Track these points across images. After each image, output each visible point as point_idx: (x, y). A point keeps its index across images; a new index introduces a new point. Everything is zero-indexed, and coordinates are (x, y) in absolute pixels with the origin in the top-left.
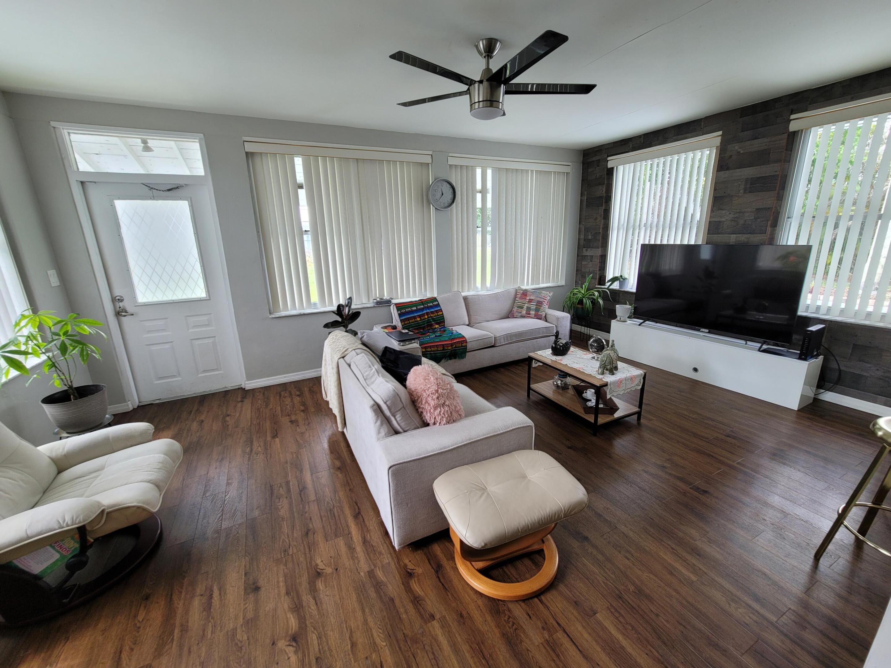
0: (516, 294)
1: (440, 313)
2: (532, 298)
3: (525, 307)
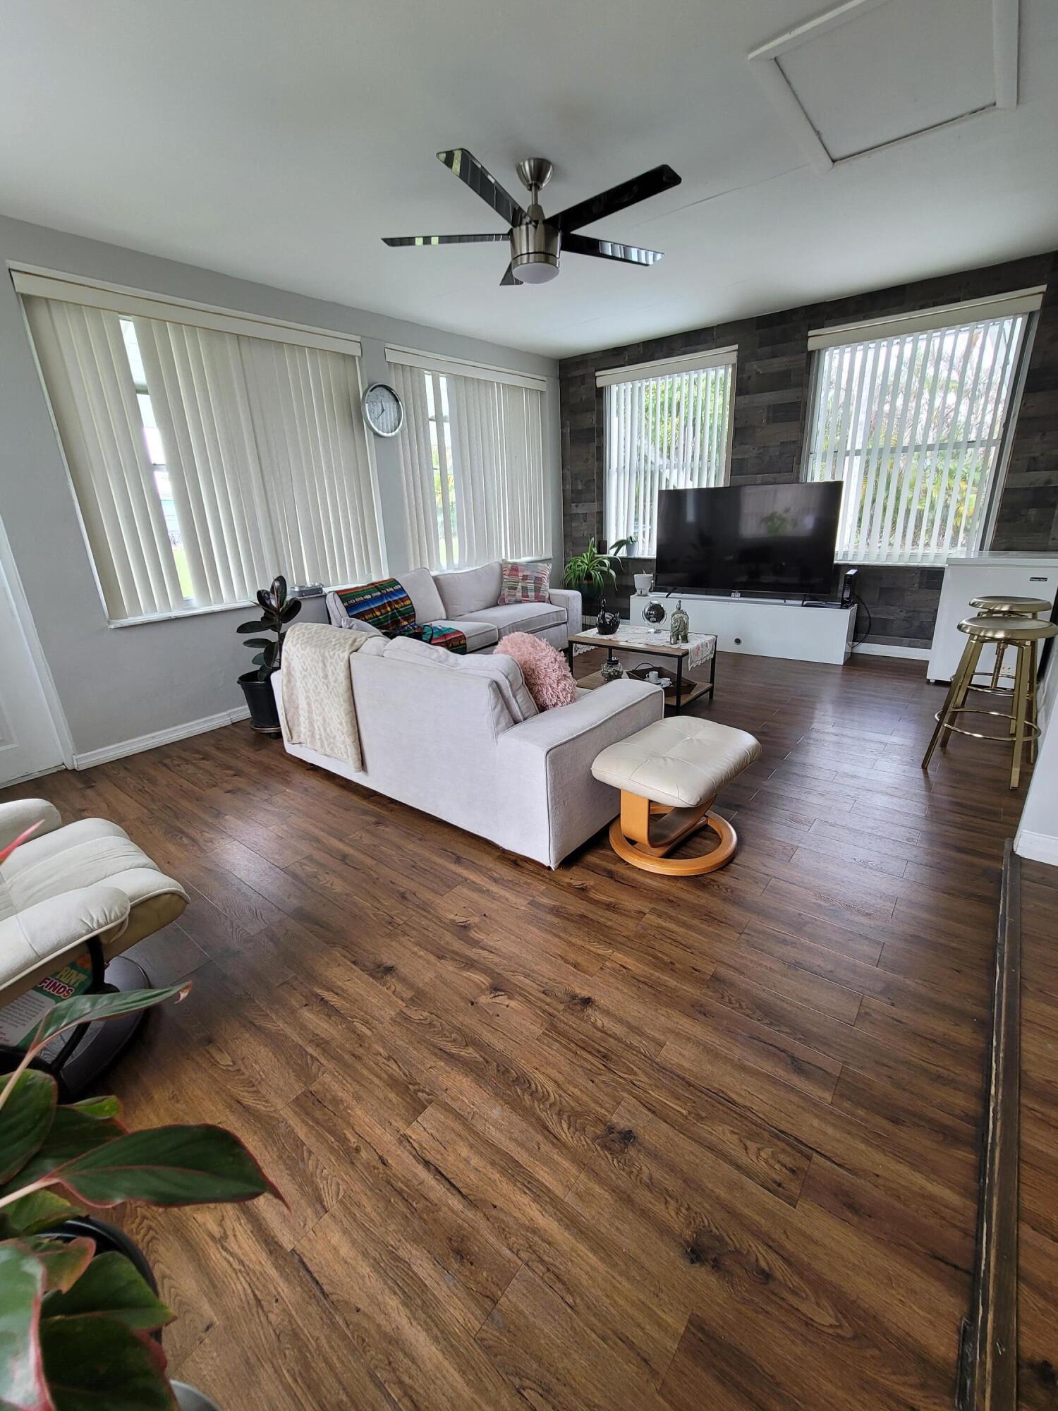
0: (502, 571)
1: (408, 602)
2: (525, 573)
3: (519, 587)
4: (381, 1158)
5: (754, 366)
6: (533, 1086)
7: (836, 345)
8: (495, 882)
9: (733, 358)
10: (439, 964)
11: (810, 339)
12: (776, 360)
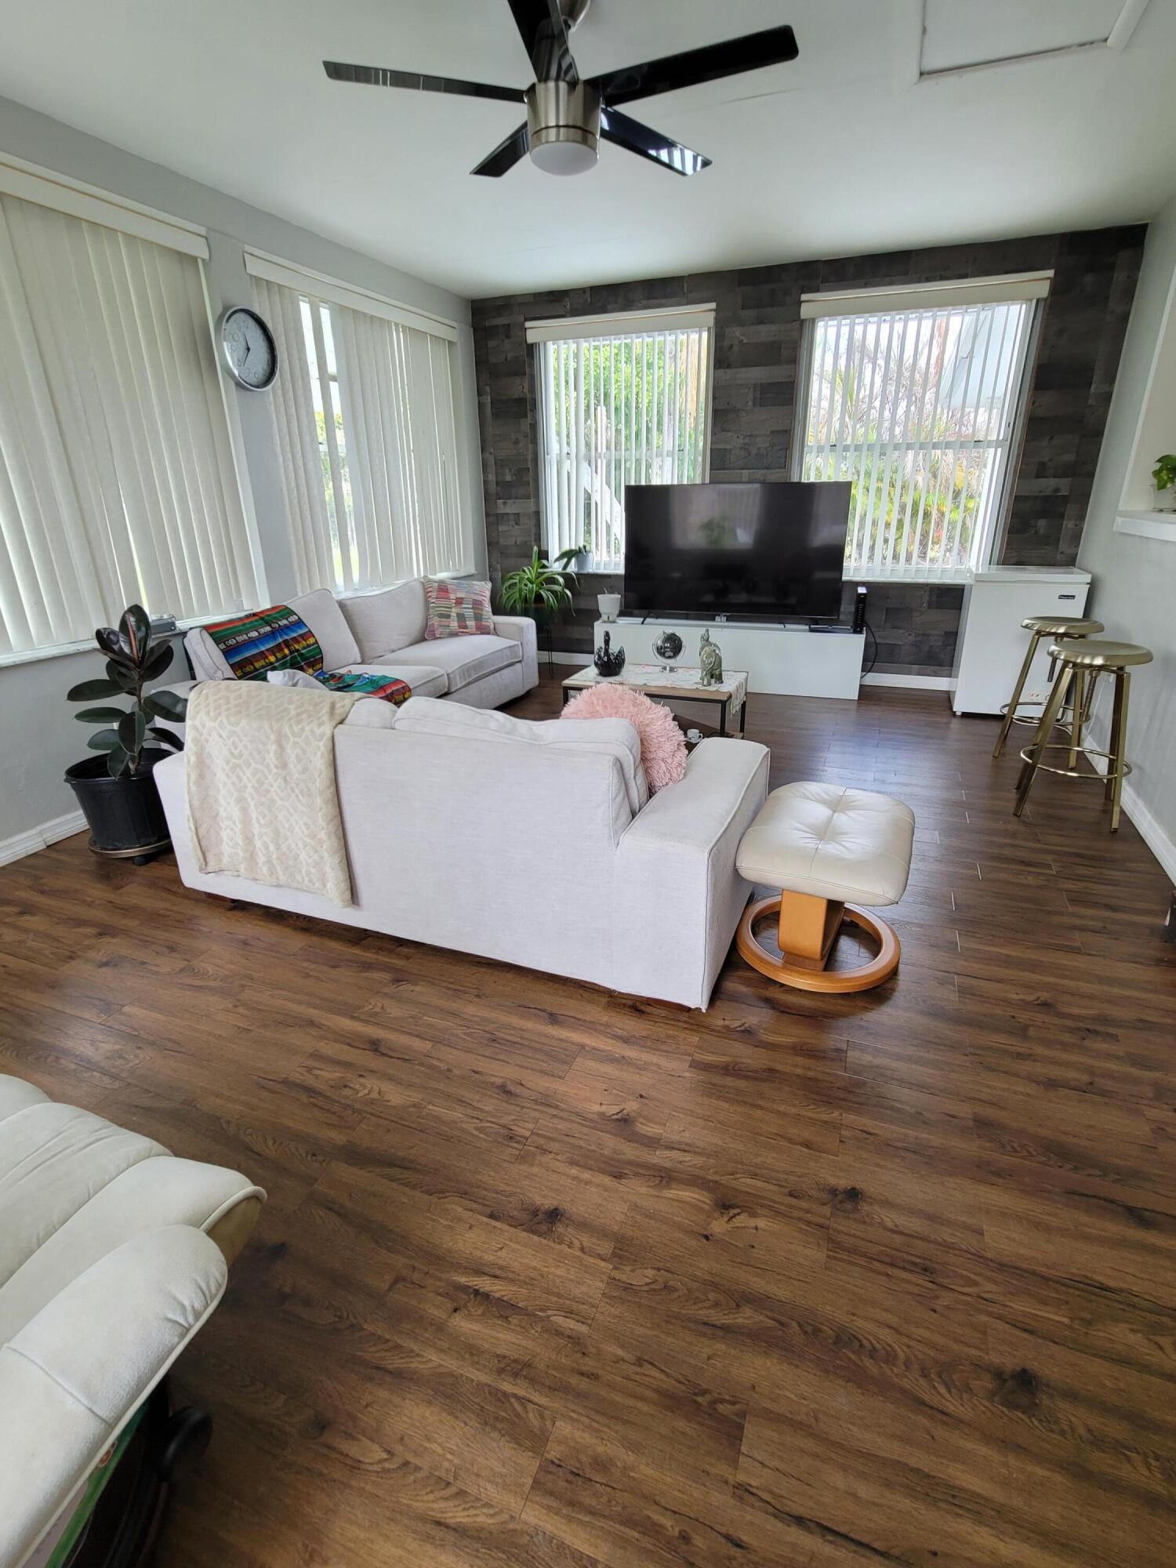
0: (426, 593)
1: (311, 641)
2: (460, 595)
3: (454, 614)
4: (727, 1537)
5: (736, 333)
6: (865, 1343)
7: (832, 314)
8: (626, 1042)
9: (710, 318)
10: (621, 1188)
11: (803, 304)
12: (761, 328)
